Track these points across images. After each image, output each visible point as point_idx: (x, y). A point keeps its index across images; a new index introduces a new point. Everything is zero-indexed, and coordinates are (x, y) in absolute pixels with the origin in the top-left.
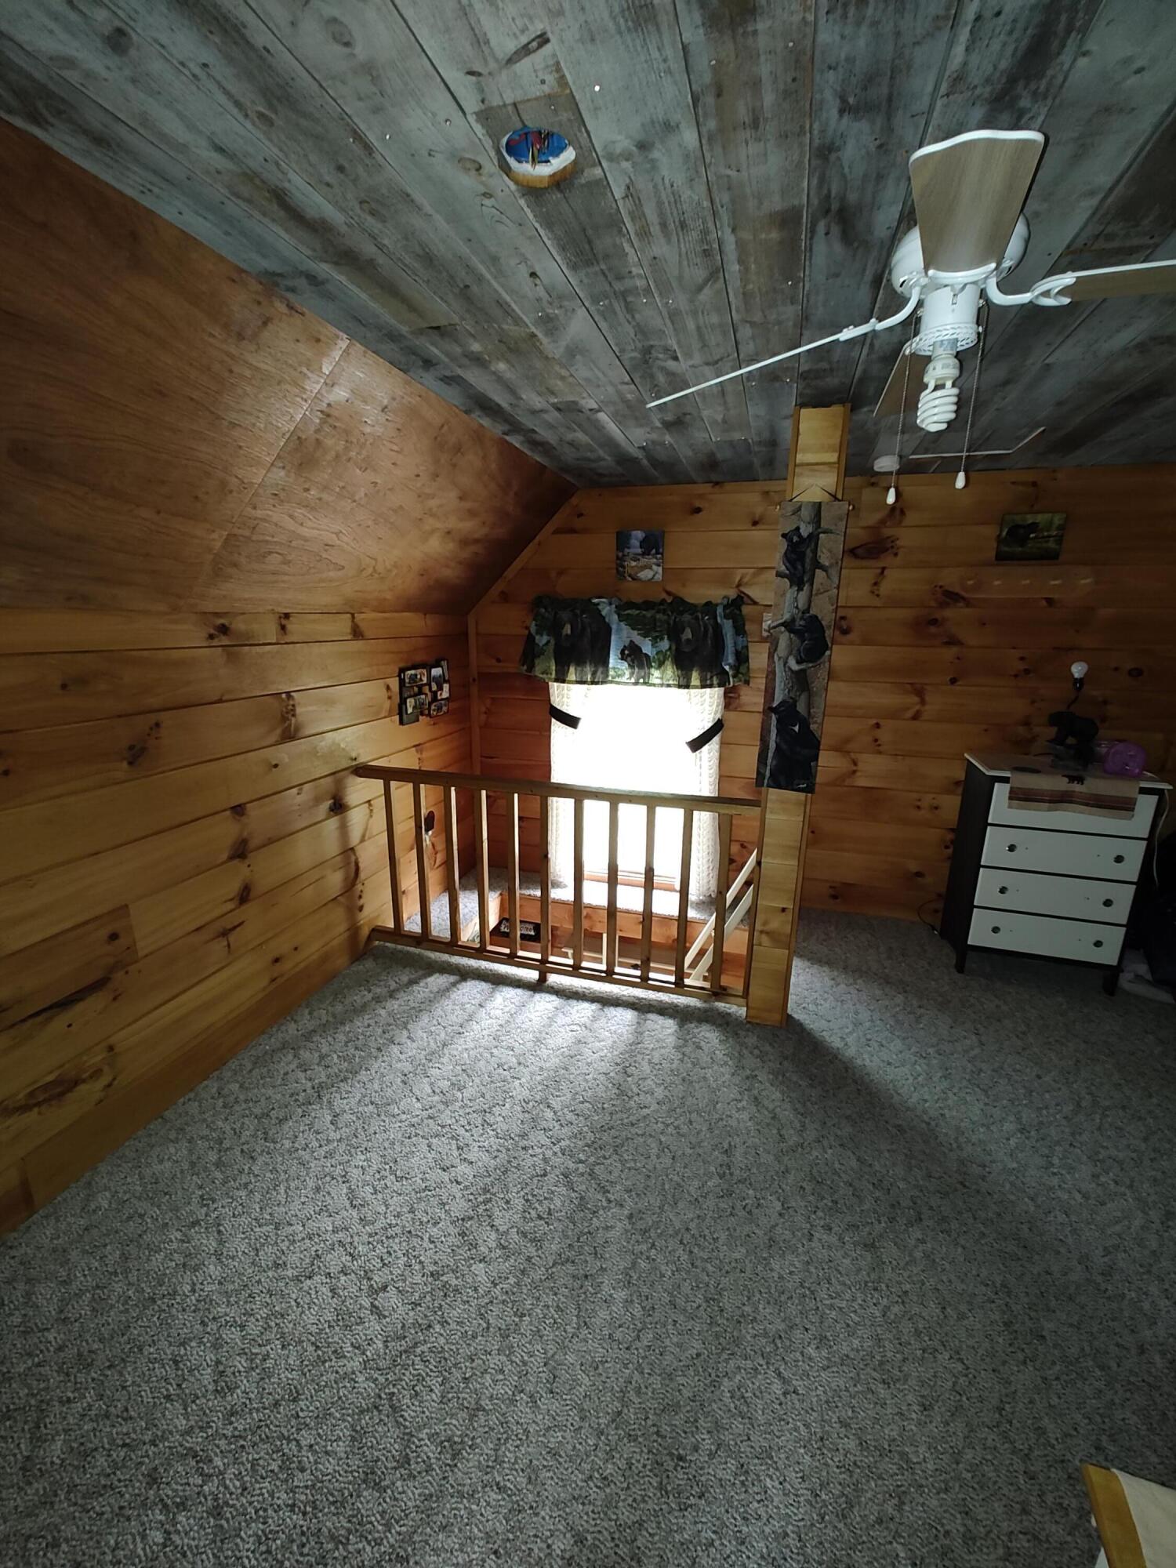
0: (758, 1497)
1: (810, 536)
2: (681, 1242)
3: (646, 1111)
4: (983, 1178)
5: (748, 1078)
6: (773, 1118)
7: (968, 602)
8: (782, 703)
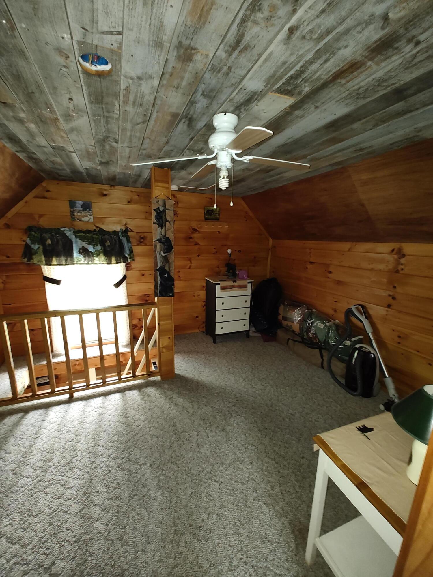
0: (225, 519)
1: (163, 210)
2: (172, 463)
3: (140, 427)
4: (241, 397)
5: (170, 399)
6: (183, 408)
7: (199, 232)
8: (160, 267)
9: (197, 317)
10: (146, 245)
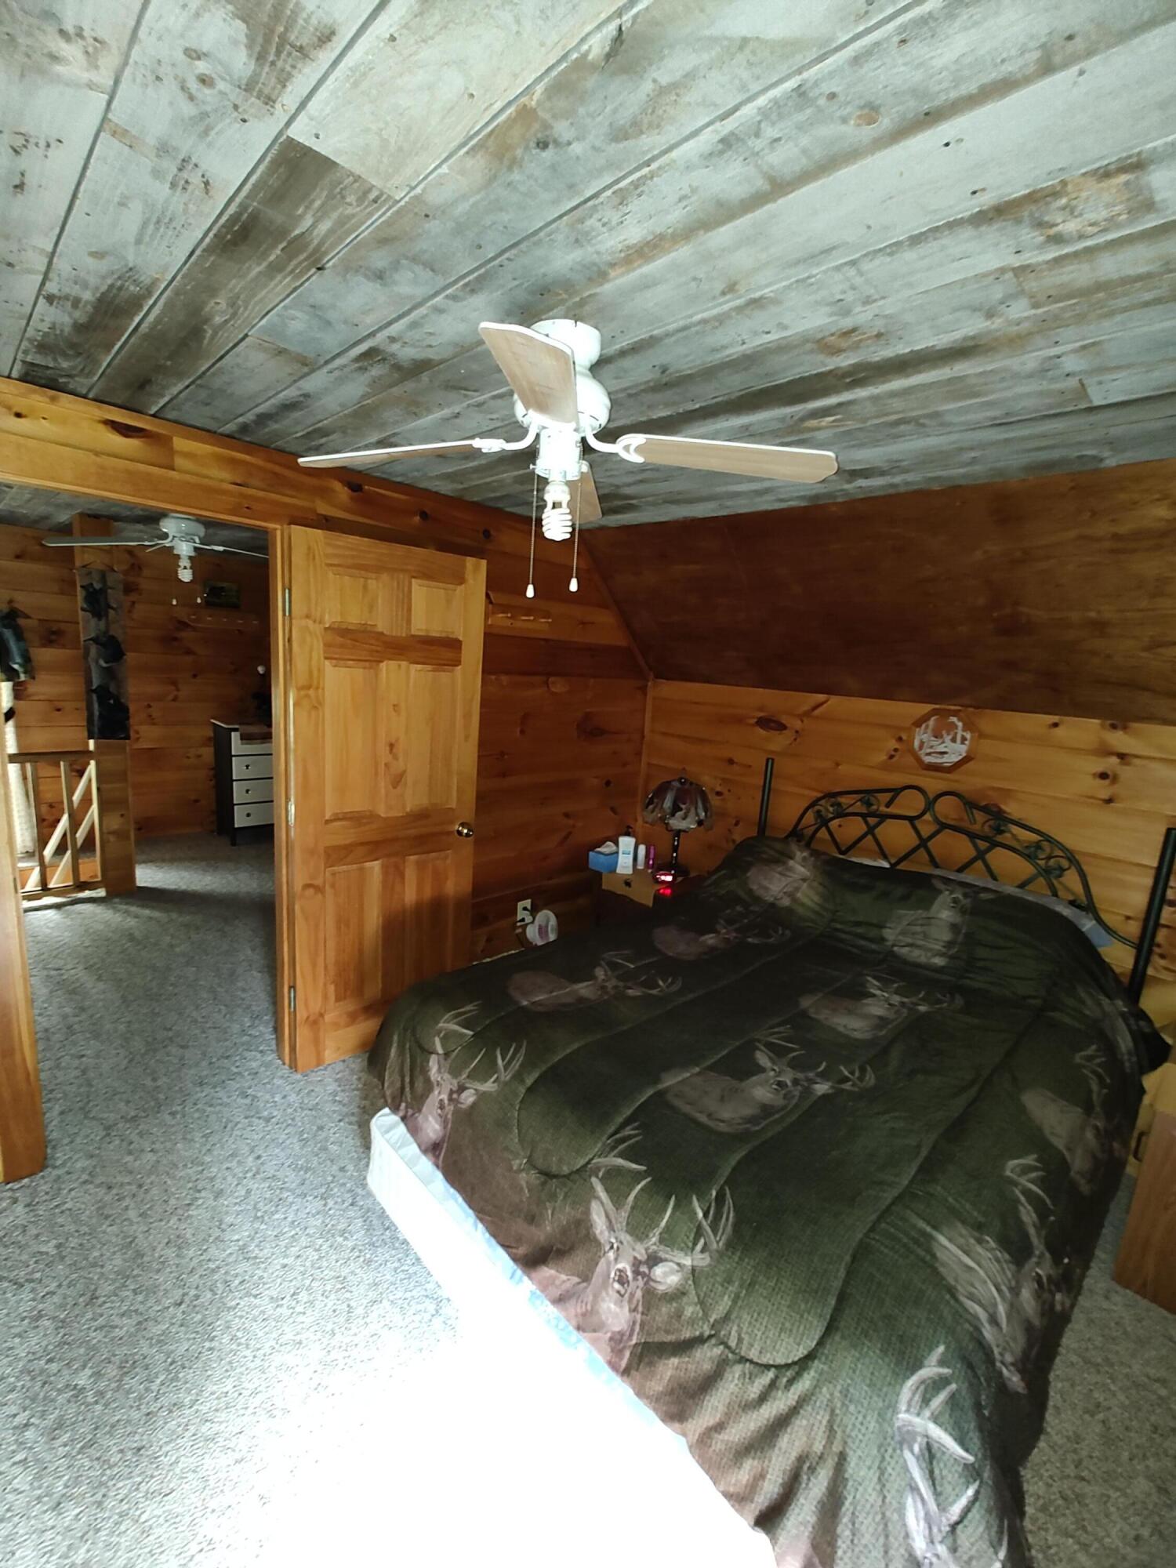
1: (101, 588)
7: (194, 629)
8: (99, 687)
9: (196, 801)
10: (64, 646)
